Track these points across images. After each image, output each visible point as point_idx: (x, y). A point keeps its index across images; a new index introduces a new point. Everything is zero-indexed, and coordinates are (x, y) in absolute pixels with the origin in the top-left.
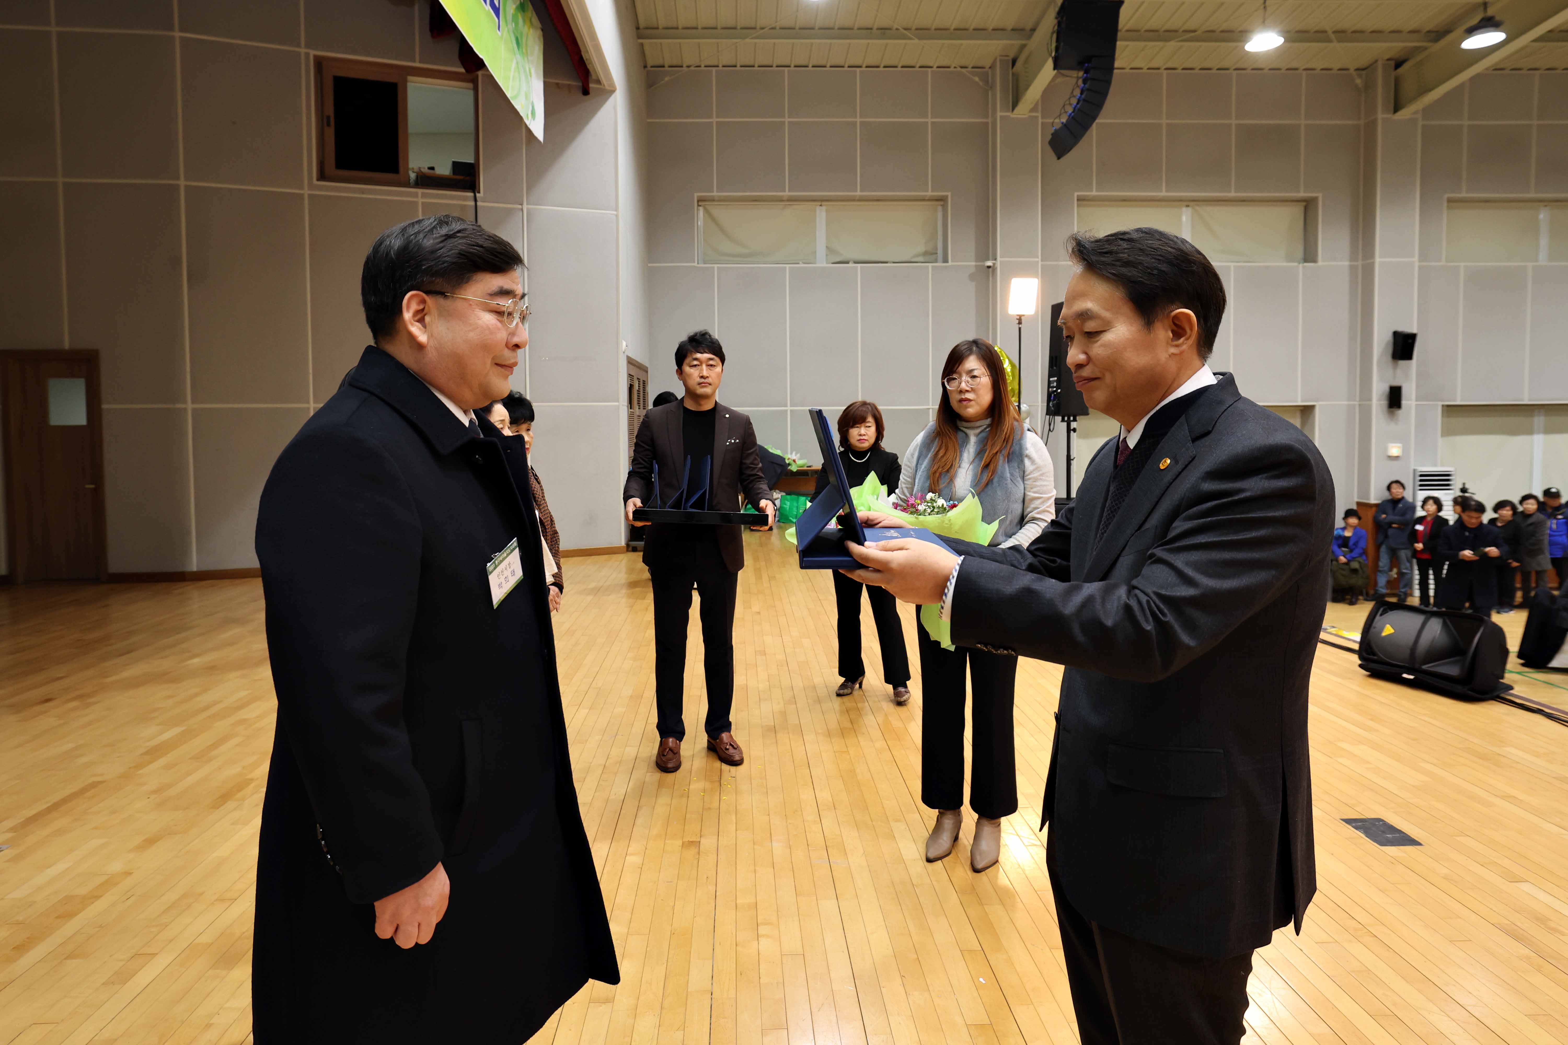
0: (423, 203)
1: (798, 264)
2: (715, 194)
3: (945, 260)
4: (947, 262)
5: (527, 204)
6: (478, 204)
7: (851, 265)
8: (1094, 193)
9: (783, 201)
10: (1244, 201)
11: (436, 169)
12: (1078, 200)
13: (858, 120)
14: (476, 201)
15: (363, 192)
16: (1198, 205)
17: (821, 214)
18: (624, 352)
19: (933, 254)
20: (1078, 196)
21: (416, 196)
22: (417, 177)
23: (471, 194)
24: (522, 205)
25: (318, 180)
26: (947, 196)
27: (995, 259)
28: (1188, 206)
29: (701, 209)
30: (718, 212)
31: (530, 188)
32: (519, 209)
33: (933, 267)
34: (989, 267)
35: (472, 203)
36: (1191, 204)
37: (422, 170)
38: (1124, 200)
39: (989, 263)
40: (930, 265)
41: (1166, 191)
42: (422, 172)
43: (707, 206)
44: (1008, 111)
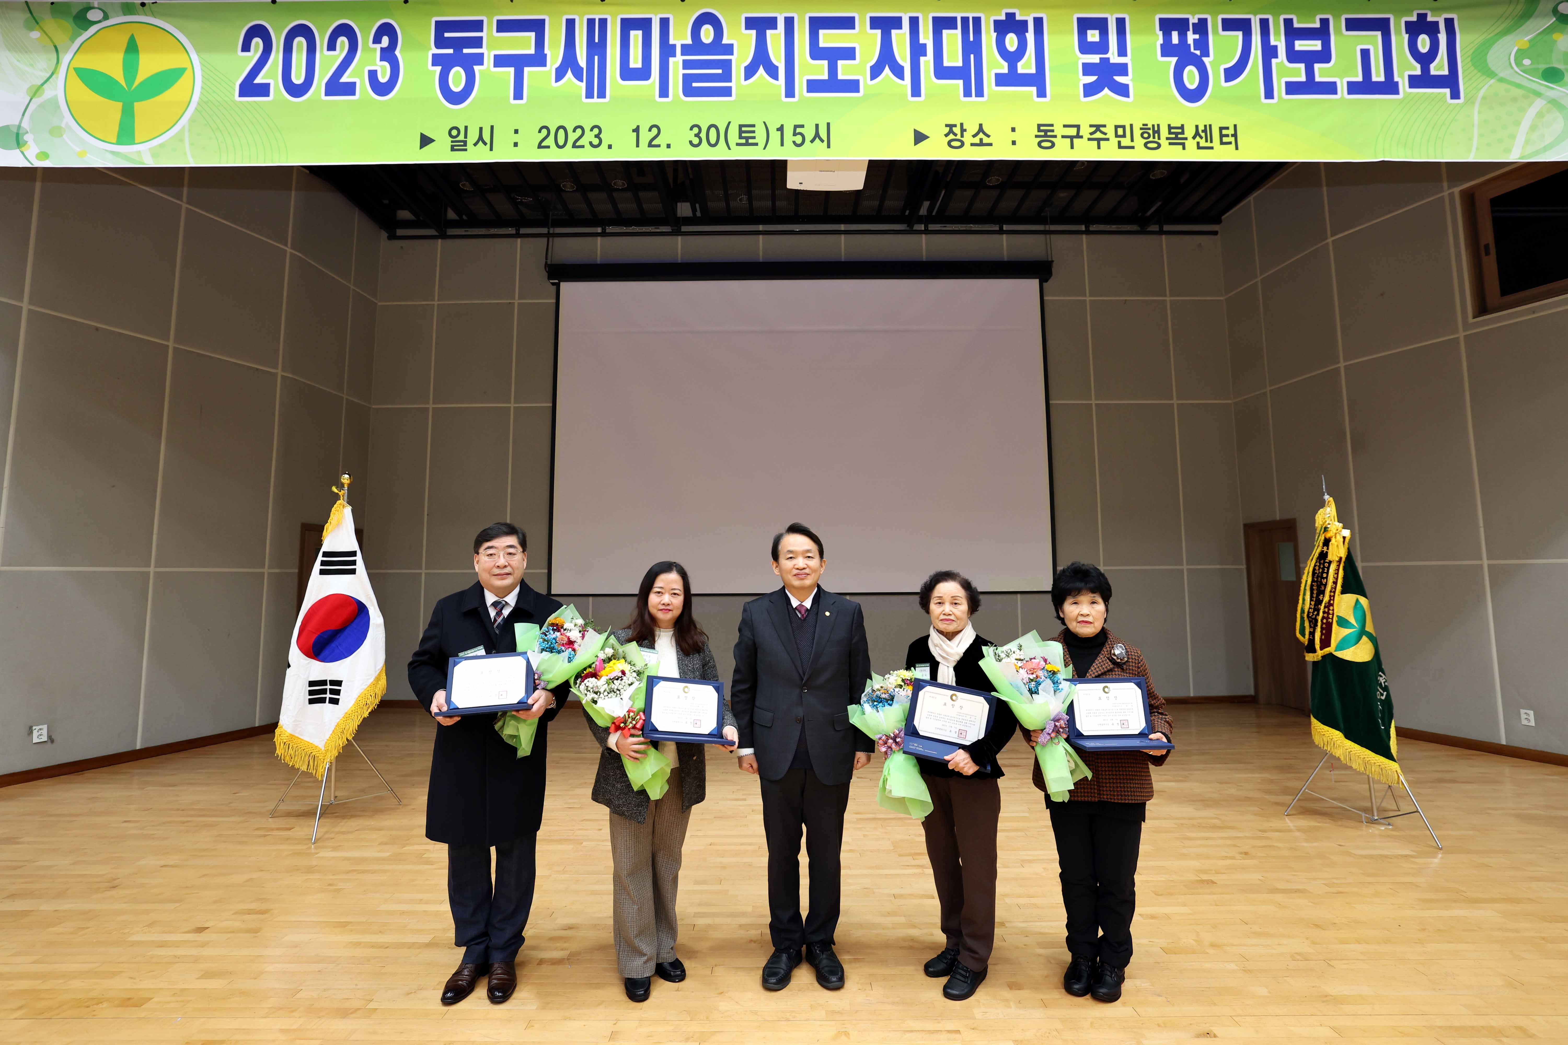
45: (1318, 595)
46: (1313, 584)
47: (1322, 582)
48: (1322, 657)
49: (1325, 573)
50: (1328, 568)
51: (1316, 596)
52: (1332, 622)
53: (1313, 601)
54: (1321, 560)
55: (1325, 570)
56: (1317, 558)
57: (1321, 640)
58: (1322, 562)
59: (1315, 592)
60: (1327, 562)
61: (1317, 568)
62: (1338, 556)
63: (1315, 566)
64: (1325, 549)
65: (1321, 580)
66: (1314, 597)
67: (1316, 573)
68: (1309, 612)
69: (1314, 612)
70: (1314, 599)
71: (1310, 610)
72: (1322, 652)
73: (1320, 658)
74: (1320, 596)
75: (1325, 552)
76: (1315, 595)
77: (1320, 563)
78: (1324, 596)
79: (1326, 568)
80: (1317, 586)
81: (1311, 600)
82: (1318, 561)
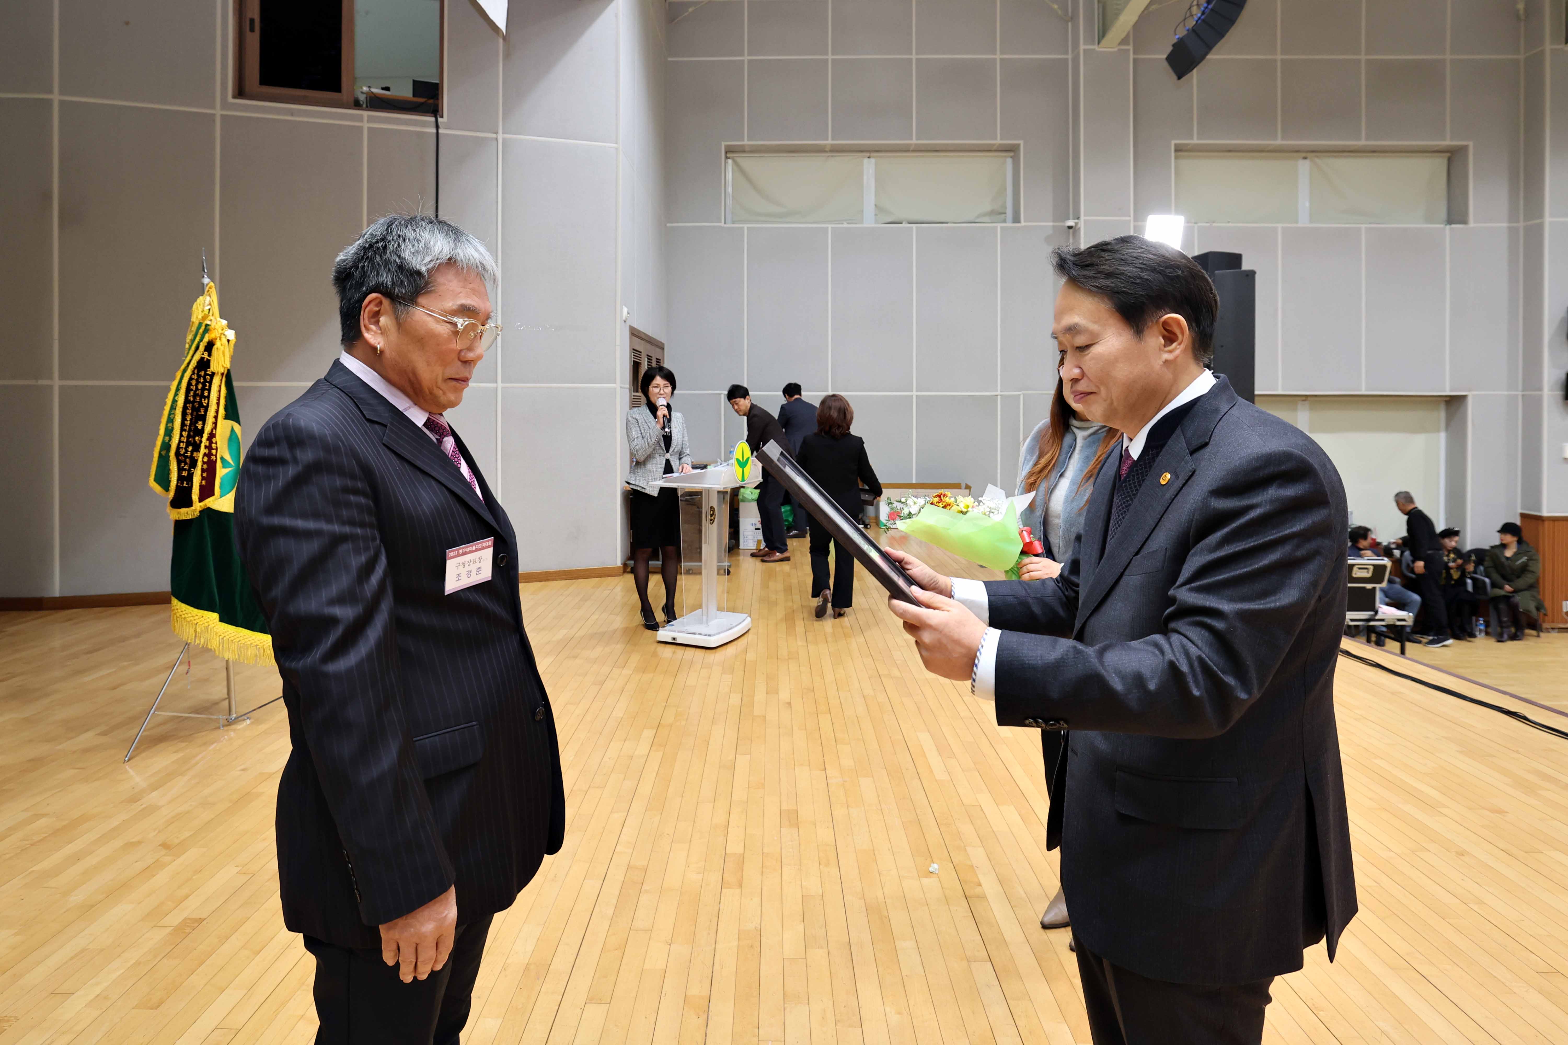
0: (369, 128)
1: (842, 224)
2: (746, 142)
3: (1016, 219)
4: (1019, 222)
5: (503, 133)
6: (440, 131)
7: (904, 225)
8: (1195, 141)
9: (825, 151)
10: (1374, 152)
11: (391, 90)
12: (1176, 151)
13: (914, 57)
14: (437, 127)
15: (292, 113)
16: (1317, 157)
17: (869, 166)
18: (625, 321)
19: (1001, 213)
20: (1175, 145)
21: (360, 119)
22: (367, 98)
23: (433, 119)
24: (496, 133)
25: (234, 97)
26: (1019, 145)
27: (1078, 218)
28: (1305, 158)
29: (730, 161)
30: (748, 163)
31: (507, 113)
32: (492, 139)
33: (1001, 227)
34: (1070, 227)
35: (434, 131)
36: (1308, 155)
37: (374, 90)
38: (1230, 151)
39: (1071, 223)
40: (999, 225)
41: (1283, 139)
42: (372, 93)
43: (735, 158)
44: (1093, 44)
45: (193, 422)
46: (188, 405)
47: (202, 403)
48: (200, 512)
49: (207, 389)
50: (211, 383)
51: (190, 424)
52: (216, 460)
53: (185, 430)
54: (201, 371)
55: (206, 385)
56: (194, 369)
57: (201, 487)
58: (202, 373)
59: (189, 418)
60: (208, 375)
61: (194, 382)
62: (223, 366)
63: (191, 379)
64: (206, 356)
65: (201, 400)
66: (186, 426)
67: (192, 390)
68: (178, 447)
69: (187, 447)
70: (187, 428)
71: (182, 444)
72: (202, 504)
73: (197, 514)
74: (197, 423)
75: (205, 360)
76: (189, 422)
77: (199, 376)
78: (204, 424)
79: (208, 382)
80: (193, 409)
81: (182, 430)
82: (196, 372)
